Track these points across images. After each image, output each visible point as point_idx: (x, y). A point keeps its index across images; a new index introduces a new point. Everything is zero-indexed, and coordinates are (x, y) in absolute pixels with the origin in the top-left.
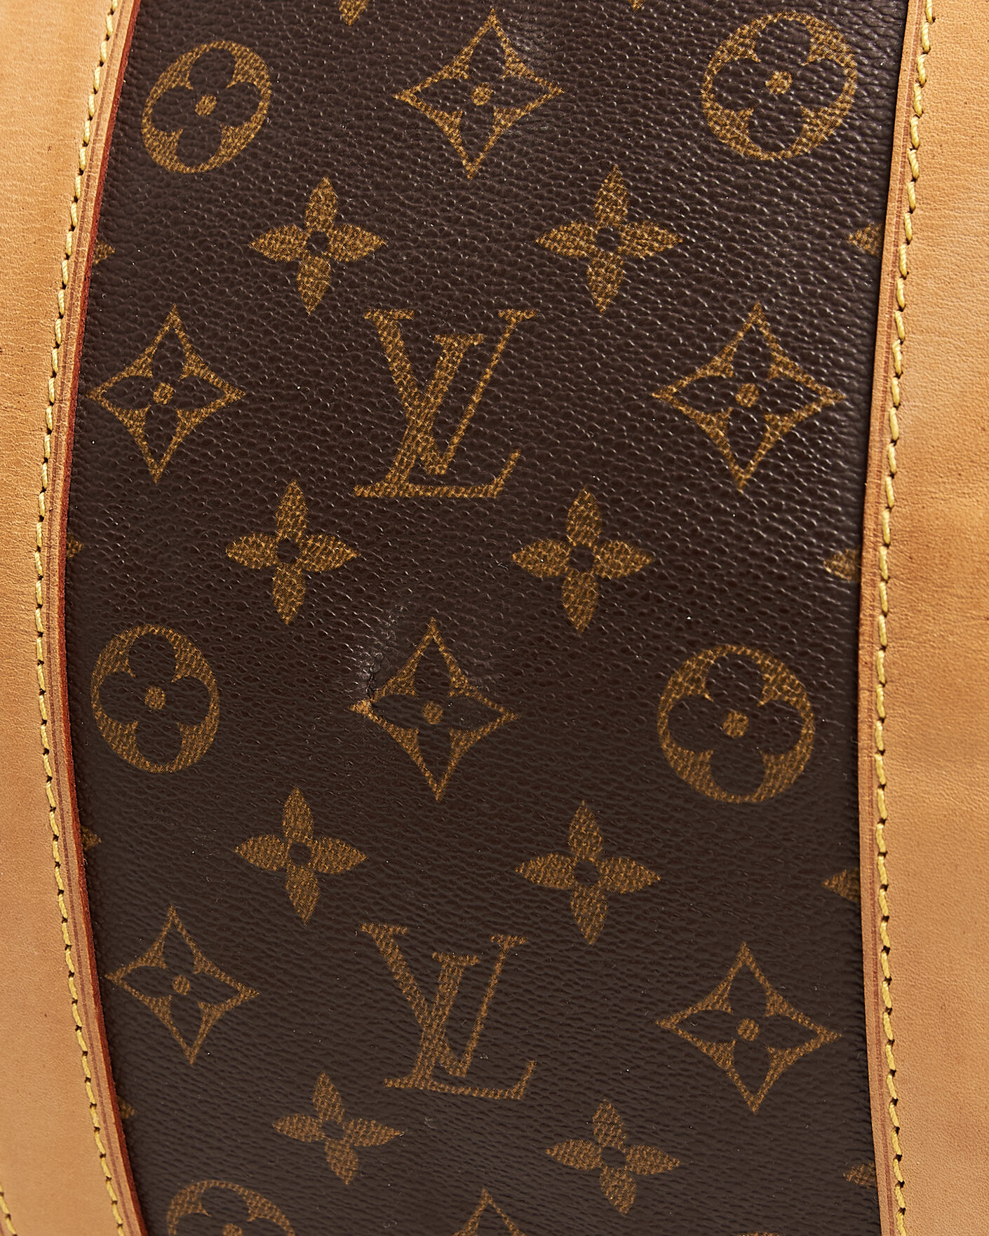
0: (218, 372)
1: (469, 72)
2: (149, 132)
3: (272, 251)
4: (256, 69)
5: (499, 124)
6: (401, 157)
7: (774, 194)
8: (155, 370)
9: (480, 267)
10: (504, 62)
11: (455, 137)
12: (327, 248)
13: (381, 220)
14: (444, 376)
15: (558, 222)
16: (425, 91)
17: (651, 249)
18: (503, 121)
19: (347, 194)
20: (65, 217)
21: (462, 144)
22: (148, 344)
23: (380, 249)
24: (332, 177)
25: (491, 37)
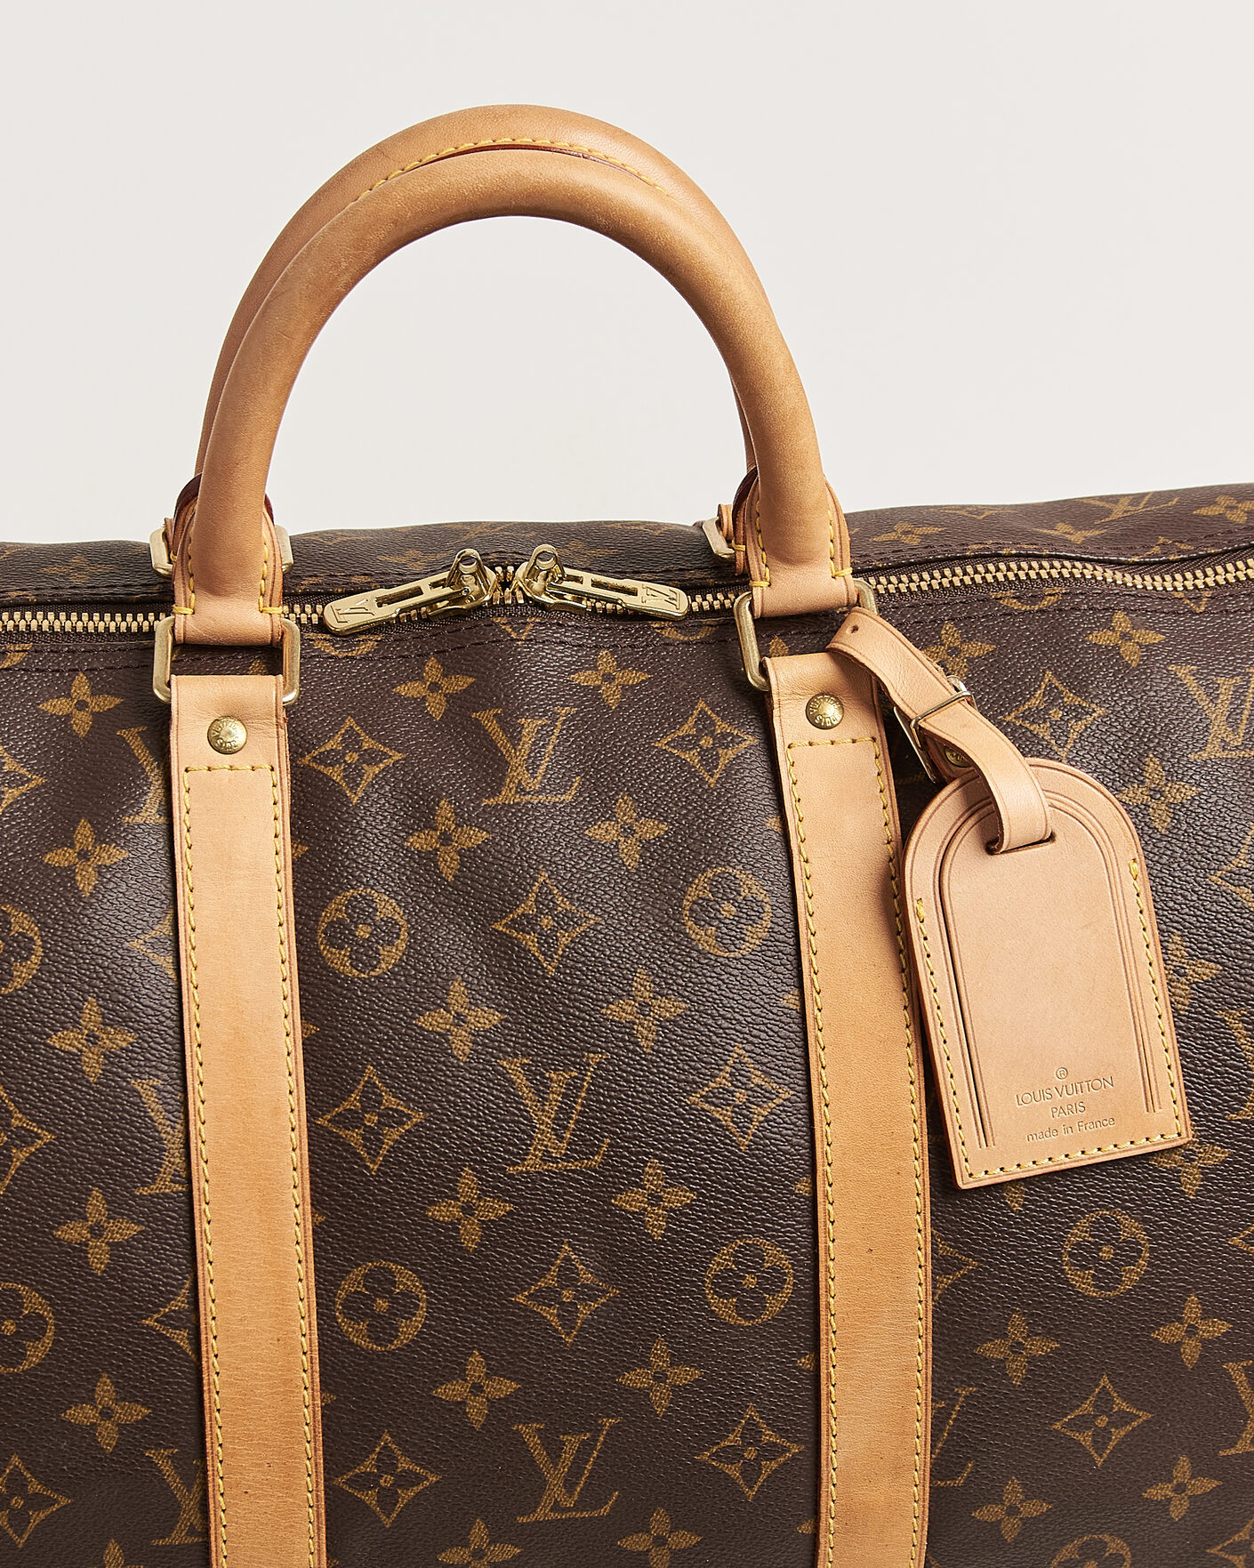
0: (422, 1466)
1: (557, 1281)
2: (343, 1321)
3: (447, 1396)
4: (412, 1281)
5: (582, 1312)
6: (522, 1335)
7: (752, 1342)
8: (378, 1467)
9: (583, 1396)
10: (578, 1275)
11: (555, 1322)
12: (483, 1391)
13: (516, 1373)
14: (568, 1456)
15: (628, 1369)
16: (531, 1295)
17: (686, 1379)
18: (584, 1312)
19: (492, 1359)
20: (300, 1383)
21: (561, 1325)
22: (370, 1453)
23: (517, 1390)
24: (479, 1350)
25: (567, 1259)
